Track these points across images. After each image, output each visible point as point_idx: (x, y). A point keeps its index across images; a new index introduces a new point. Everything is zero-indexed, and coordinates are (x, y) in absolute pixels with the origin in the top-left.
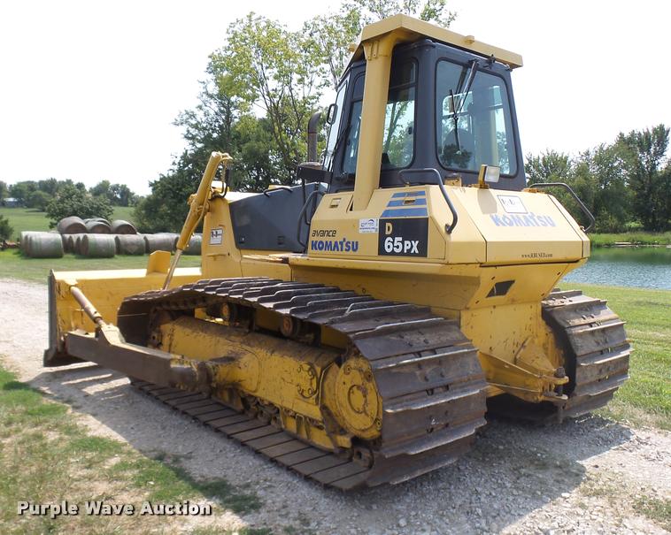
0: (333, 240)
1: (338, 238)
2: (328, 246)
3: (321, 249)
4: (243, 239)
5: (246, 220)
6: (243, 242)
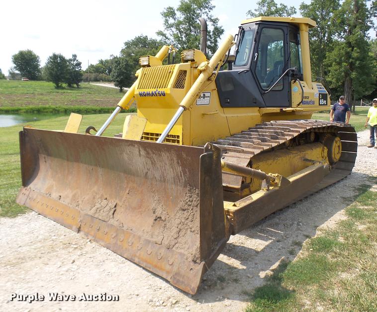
1: (309, 100)
2: (307, 103)
3: (305, 104)
4: (229, 100)
5: (230, 87)
6: (229, 103)
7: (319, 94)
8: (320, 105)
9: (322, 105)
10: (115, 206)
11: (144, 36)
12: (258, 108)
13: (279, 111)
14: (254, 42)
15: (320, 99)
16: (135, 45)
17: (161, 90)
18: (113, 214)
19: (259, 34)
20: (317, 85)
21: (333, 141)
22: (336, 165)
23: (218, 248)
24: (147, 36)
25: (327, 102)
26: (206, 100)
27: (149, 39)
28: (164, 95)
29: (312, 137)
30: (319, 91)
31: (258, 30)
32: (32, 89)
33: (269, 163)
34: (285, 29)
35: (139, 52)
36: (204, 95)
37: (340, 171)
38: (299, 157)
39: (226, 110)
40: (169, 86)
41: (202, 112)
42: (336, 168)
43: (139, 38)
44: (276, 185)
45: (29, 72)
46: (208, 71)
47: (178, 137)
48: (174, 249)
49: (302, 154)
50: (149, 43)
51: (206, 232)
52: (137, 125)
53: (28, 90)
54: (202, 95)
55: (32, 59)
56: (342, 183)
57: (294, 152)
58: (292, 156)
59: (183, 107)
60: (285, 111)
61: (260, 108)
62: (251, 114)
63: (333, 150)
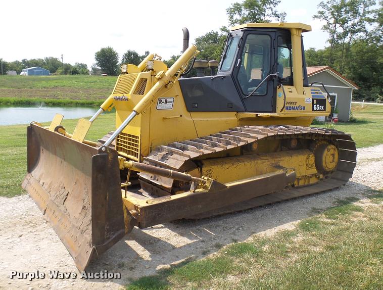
0: (295, 106)
1: (297, 105)
2: (293, 108)
3: (290, 110)
4: (196, 105)
5: (198, 93)
6: (197, 107)
7: (313, 100)
8: (313, 110)
9: (316, 110)
10: (67, 195)
11: (215, 32)
12: (236, 113)
13: (255, 116)
14: (238, 49)
15: (313, 105)
16: (205, 41)
17: (126, 95)
18: (64, 201)
19: (243, 40)
20: (311, 90)
21: (324, 149)
22: (333, 174)
23: (114, 237)
24: (217, 32)
25: (325, 108)
26: (169, 105)
27: (219, 35)
28: (127, 99)
29: (294, 143)
30: (313, 96)
31: (243, 36)
32: (108, 84)
33: (226, 168)
34: (273, 35)
35: (208, 48)
36: (166, 101)
37: (335, 181)
38: (269, 163)
39: (193, 114)
40: (130, 93)
41: (164, 116)
42: (332, 178)
43: (210, 34)
44: (205, 188)
45: (109, 68)
46: (163, 79)
47: (137, 137)
48: (84, 234)
49: (274, 161)
50: (219, 39)
51: (99, 222)
52: (83, 127)
53: (104, 85)
54: (163, 100)
55: (112, 56)
56: (329, 194)
57: (265, 158)
58: (259, 161)
59: (135, 111)
60: (261, 117)
61: (237, 112)
62: (226, 119)
63: (324, 159)
